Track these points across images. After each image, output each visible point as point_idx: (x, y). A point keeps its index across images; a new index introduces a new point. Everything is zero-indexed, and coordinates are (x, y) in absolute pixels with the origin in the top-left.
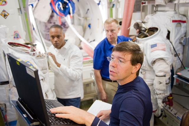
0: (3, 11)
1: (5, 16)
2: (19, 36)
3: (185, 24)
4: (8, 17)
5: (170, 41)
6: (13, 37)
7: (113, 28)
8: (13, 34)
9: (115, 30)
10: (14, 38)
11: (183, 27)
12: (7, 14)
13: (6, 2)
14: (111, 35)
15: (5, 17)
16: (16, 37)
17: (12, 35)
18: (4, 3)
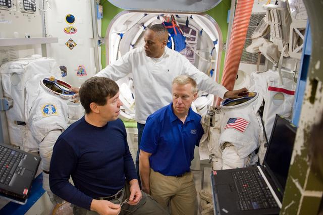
0: (70, 40)
1: (71, 46)
2: (85, 72)
3: (292, 97)
4: (75, 48)
5: (262, 120)
6: (77, 71)
7: (186, 93)
8: (77, 68)
9: (188, 96)
10: (78, 73)
11: (287, 102)
12: (74, 44)
13: (75, 30)
14: (181, 103)
15: (71, 48)
16: (80, 72)
17: (76, 70)
18: (72, 31)
